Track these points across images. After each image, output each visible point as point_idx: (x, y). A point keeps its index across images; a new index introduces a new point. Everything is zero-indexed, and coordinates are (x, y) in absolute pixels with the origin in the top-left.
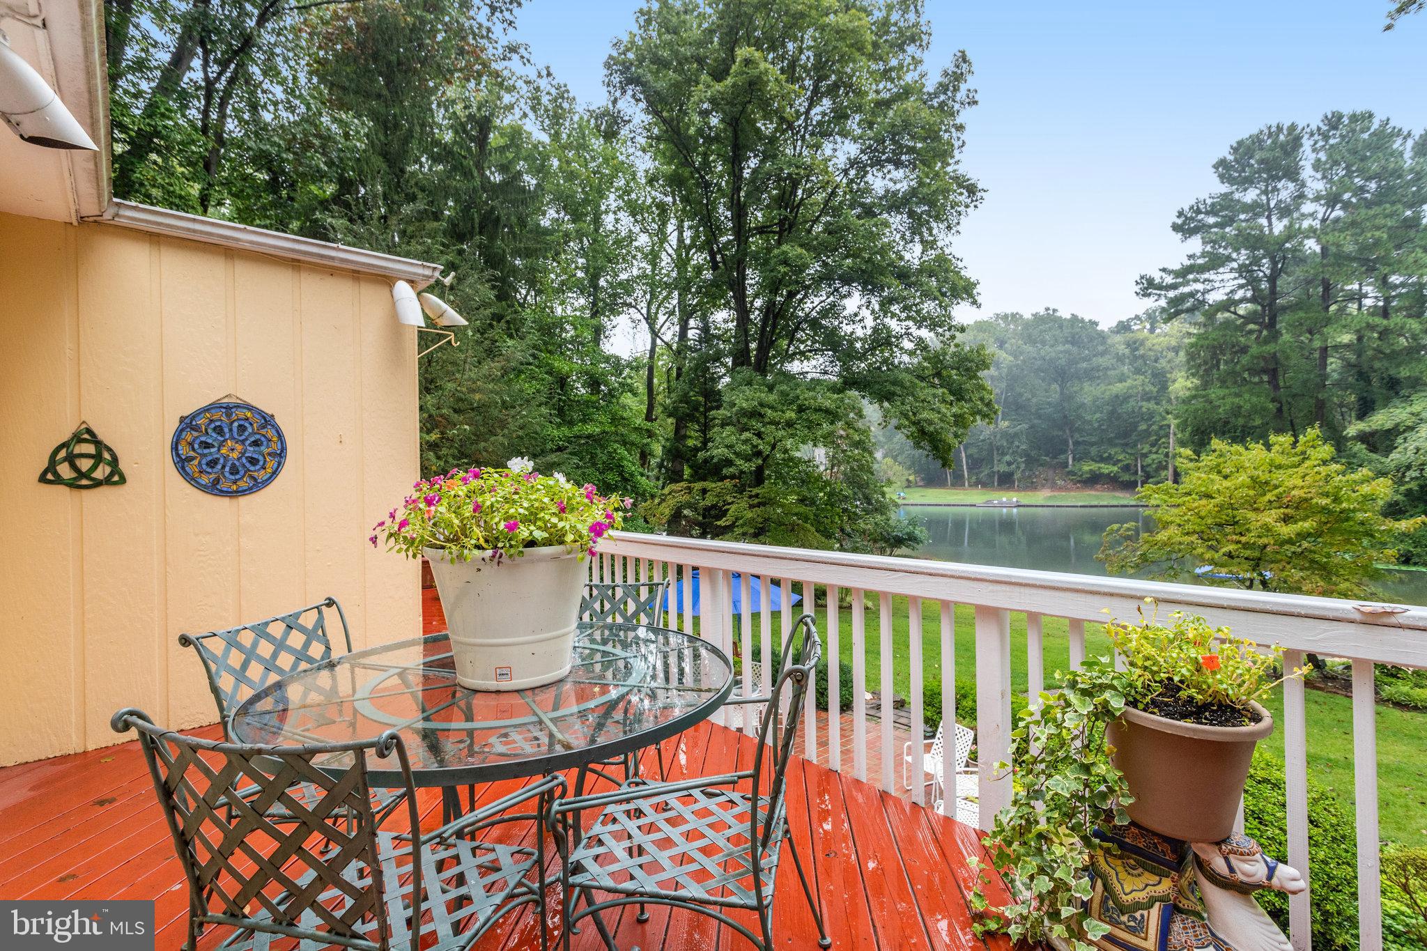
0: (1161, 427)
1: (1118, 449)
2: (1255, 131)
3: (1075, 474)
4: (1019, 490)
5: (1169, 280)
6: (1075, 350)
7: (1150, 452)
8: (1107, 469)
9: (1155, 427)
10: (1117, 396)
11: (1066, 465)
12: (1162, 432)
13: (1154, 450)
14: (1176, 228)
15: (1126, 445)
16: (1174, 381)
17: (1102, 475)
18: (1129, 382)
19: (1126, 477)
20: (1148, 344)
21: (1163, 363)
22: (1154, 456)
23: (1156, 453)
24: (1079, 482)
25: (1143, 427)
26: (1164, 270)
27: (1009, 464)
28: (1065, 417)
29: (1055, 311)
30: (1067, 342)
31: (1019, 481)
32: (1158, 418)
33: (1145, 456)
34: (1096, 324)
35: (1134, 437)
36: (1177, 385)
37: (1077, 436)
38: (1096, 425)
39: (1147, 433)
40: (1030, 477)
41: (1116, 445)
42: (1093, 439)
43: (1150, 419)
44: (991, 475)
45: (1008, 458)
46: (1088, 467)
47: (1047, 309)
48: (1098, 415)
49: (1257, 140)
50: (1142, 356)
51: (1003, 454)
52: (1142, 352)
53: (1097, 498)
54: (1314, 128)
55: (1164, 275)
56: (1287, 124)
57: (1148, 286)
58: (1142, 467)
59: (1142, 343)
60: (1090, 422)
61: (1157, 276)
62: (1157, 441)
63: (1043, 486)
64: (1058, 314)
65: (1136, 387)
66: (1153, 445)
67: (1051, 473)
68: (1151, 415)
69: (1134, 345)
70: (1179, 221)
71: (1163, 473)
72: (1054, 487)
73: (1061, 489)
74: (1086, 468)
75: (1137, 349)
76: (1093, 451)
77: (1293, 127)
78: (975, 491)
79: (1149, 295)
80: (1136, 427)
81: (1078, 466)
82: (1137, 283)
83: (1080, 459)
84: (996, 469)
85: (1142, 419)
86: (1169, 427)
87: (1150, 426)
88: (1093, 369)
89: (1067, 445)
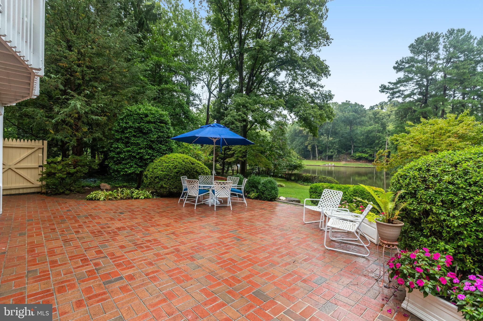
0: (383, 142)
1: (368, 149)
2: (424, 35)
3: (353, 157)
4: (335, 161)
5: (391, 86)
6: (356, 114)
8: (364, 155)
9: (381, 142)
10: (369, 131)
11: (351, 154)
12: (383, 144)
14: (395, 68)
15: (371, 147)
16: (388, 126)
17: (362, 157)
18: (373, 126)
19: (370, 158)
20: (380, 113)
21: (385, 120)
24: (355, 159)
25: (377, 141)
26: (390, 83)
27: (332, 152)
28: (351, 137)
29: (349, 101)
30: (353, 112)
31: (335, 158)
32: (382, 139)
33: (377, 151)
34: (363, 106)
35: (374, 145)
36: (389, 127)
37: (355, 144)
38: (361, 140)
39: (378, 144)
40: (338, 157)
41: (367, 147)
42: (360, 145)
43: (379, 139)
44: (325, 156)
45: (331, 150)
46: (358, 154)
47: (347, 101)
48: (362, 137)
49: (424, 38)
50: (378, 118)
51: (330, 149)
52: (378, 116)
53: (361, 165)
54: (444, 34)
55: (389, 85)
56: (435, 32)
57: (383, 89)
59: (378, 113)
60: (359, 140)
61: (387, 85)
62: (381, 146)
63: (343, 160)
64: (350, 103)
65: (375, 128)
66: (380, 148)
67: (345, 156)
68: (380, 138)
69: (375, 114)
70: (396, 65)
72: (346, 161)
73: (348, 161)
74: (357, 155)
75: (376, 115)
76: (360, 149)
77: (437, 34)
78: (320, 161)
79: (384, 92)
80: (374, 142)
81: (355, 154)
82: (380, 87)
83: (355, 152)
84: (327, 154)
85: (377, 139)
86: (386, 142)
87: (379, 141)
88: (361, 121)
89: (351, 147)
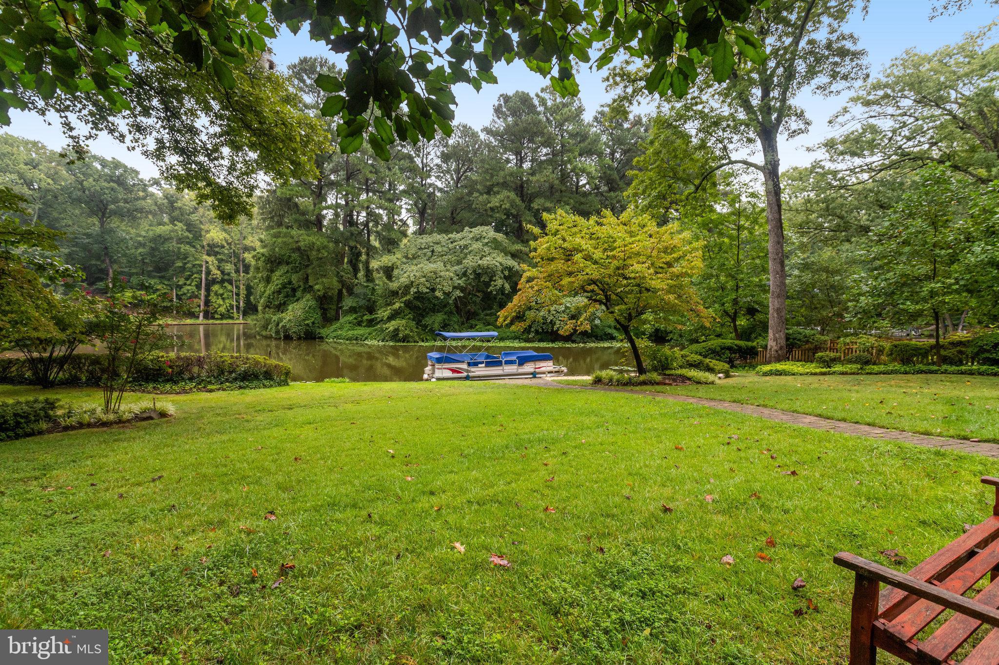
0: (194, 266)
1: (156, 280)
7: (185, 284)
9: (189, 265)
10: (160, 236)
12: (194, 270)
13: (188, 282)
15: (164, 277)
16: (208, 232)
18: (169, 227)
22: (189, 288)
23: (190, 285)
25: (179, 264)
28: (106, 248)
30: (112, 181)
32: (191, 259)
33: (180, 287)
34: (137, 173)
35: (171, 272)
36: (211, 234)
37: (115, 267)
38: (138, 259)
39: (183, 269)
41: (154, 277)
43: (185, 258)
48: (141, 250)
50: (180, 208)
58: (177, 295)
60: (131, 256)
62: (190, 276)
65: (175, 231)
66: (187, 279)
68: (185, 255)
69: (169, 198)
71: (196, 300)
76: (134, 280)
80: (174, 263)
85: (178, 258)
86: (201, 266)
87: (186, 264)
88: (136, 210)
89: (108, 275)
